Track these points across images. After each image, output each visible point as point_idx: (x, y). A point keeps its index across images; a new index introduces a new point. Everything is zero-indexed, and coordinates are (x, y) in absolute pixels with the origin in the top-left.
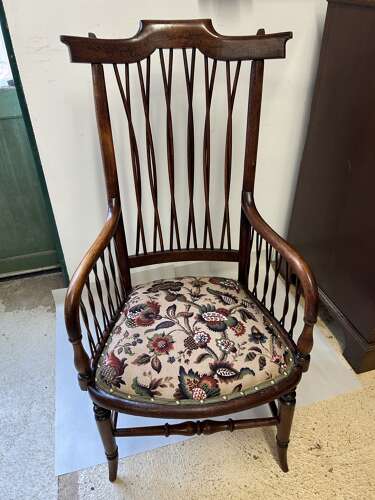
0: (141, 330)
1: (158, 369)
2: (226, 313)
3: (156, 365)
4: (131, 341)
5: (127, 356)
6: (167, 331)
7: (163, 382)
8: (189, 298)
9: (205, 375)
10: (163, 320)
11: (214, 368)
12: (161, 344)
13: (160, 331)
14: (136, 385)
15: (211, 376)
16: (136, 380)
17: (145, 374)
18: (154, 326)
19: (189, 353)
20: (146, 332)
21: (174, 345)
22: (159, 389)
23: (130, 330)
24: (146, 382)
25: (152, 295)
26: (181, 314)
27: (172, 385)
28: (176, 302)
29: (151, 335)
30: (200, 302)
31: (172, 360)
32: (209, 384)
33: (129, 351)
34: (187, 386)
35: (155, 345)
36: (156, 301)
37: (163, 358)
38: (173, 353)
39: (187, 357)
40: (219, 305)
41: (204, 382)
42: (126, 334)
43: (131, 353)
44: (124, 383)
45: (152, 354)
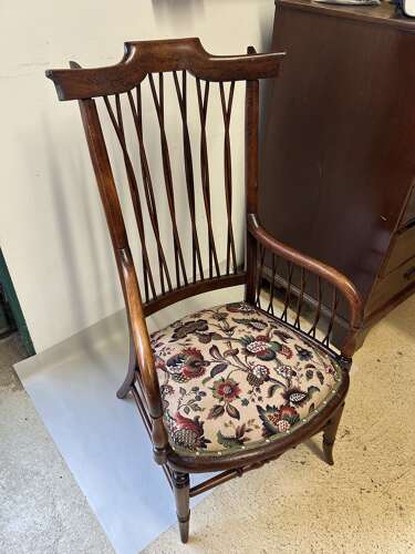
0: (196, 382)
1: (237, 416)
2: (266, 339)
3: (233, 413)
4: (193, 396)
5: (198, 413)
6: (224, 374)
7: (247, 427)
8: (224, 335)
9: (282, 406)
10: (213, 365)
11: (287, 396)
12: (226, 390)
13: (218, 377)
14: (222, 439)
15: (288, 405)
16: (219, 434)
17: (226, 425)
18: (208, 374)
19: (258, 390)
20: (204, 382)
21: (240, 386)
22: (246, 435)
23: (183, 385)
24: (231, 432)
25: (182, 341)
26: (227, 353)
27: (257, 427)
28: (213, 342)
29: (210, 384)
30: (236, 335)
31: (245, 403)
32: (289, 413)
33: (196, 408)
34: (271, 423)
35: (221, 393)
36: (192, 347)
37: (236, 403)
38: (243, 395)
39: (258, 395)
40: (255, 334)
41: (284, 412)
42: (183, 391)
43: (200, 409)
44: (209, 442)
45: (222, 403)
